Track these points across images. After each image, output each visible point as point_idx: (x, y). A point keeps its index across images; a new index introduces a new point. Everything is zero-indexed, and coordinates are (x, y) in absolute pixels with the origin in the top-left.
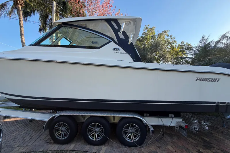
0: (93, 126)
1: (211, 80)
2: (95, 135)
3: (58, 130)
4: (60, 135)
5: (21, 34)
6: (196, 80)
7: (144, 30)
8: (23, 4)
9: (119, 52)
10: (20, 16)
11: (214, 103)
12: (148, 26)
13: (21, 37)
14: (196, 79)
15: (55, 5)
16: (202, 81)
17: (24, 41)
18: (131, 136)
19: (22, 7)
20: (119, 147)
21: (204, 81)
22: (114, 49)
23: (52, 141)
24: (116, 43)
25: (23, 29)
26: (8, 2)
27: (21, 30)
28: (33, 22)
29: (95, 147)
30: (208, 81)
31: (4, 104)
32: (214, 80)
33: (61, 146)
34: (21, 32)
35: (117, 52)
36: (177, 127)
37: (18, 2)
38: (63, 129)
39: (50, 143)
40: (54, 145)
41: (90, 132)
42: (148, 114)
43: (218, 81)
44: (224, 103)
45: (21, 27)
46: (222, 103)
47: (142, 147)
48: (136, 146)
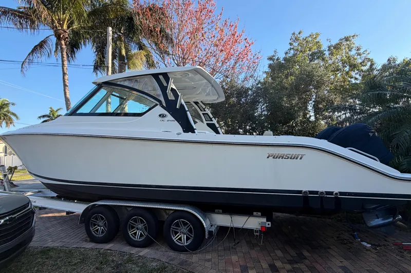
0: (135, 221)
1: (290, 156)
2: (138, 232)
3: (95, 225)
4: (97, 230)
5: (65, 85)
6: (268, 157)
7: (291, 44)
8: (67, 38)
9: (166, 119)
10: (64, 57)
11: (300, 192)
12: (299, 33)
13: (65, 90)
14: (267, 155)
15: (111, 33)
16: (276, 158)
17: (68, 95)
18: (182, 237)
19: (67, 42)
20: (167, 251)
21: (279, 158)
22: (160, 115)
23: (88, 239)
24: (163, 107)
25: (66, 77)
26: (48, 37)
27: (64, 78)
28: (80, 65)
29: (137, 249)
30: (285, 158)
31: (40, 193)
32: (295, 157)
33: (97, 244)
34: (64, 81)
35: (163, 119)
36: (256, 231)
37: (61, 36)
38: (101, 224)
39: (86, 241)
40: (90, 243)
41: (132, 229)
42: (221, 211)
43: (301, 159)
44: (316, 192)
45: (64, 74)
46: (311, 192)
47: (196, 253)
48: (187, 251)
